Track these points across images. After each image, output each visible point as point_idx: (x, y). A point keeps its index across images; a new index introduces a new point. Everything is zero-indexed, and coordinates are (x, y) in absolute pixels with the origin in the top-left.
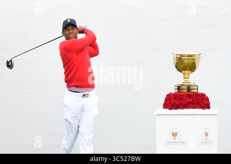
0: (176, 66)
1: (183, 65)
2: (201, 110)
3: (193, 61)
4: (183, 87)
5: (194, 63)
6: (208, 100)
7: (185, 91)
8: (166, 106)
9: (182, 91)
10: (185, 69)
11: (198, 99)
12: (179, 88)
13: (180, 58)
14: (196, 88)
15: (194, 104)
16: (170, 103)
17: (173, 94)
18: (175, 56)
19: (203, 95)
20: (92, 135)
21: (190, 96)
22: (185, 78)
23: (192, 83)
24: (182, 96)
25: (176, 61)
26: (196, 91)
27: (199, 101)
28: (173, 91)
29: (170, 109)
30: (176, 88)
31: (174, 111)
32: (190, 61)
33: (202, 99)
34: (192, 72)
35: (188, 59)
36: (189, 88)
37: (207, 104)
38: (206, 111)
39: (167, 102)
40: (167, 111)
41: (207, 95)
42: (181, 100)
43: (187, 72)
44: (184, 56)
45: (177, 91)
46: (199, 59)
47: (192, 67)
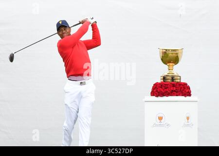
0: (162, 60)
1: (168, 59)
2: (183, 97)
3: (176, 55)
4: (168, 78)
5: (177, 56)
6: (189, 88)
7: (169, 81)
8: (153, 94)
9: (167, 81)
10: (170, 62)
11: (181, 88)
12: (164, 78)
13: (165, 53)
14: (179, 78)
15: (177, 92)
16: (157, 91)
17: (160, 84)
18: (161, 51)
19: (185, 84)
20: (90, 119)
21: (174, 85)
22: (169, 70)
23: (175, 74)
24: (167, 85)
25: (161, 55)
26: (179, 81)
27: (182, 90)
28: (159, 80)
29: (157, 96)
30: (162, 78)
31: (160, 98)
32: (174, 55)
33: (184, 88)
34: (176, 64)
35: (172, 53)
36: (173, 79)
37: (188, 92)
38: (188, 98)
39: (154, 91)
40: (154, 98)
41: (189, 84)
42: (166, 88)
43: (171, 64)
44: (169, 50)
45: (162, 81)
46: (182, 53)
47: (176, 60)
